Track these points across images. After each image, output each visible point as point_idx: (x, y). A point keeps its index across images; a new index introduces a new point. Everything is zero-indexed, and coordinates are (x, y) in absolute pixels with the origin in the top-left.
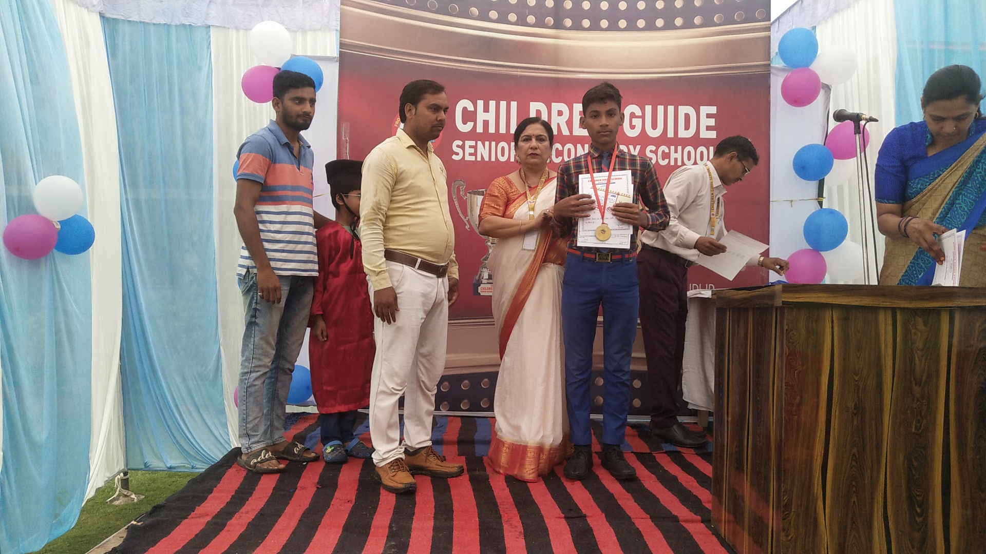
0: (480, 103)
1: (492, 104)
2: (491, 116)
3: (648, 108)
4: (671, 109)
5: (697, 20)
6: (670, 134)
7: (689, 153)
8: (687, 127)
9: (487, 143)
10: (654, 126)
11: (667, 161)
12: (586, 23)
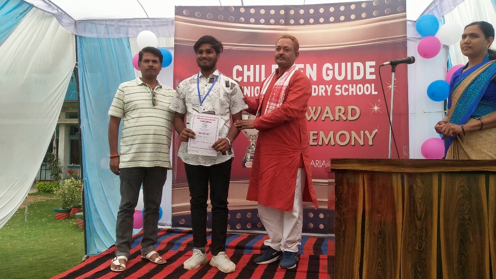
0: (246, 67)
1: (252, 67)
2: (251, 73)
3: (336, 65)
4: (349, 64)
5: (363, 15)
6: (349, 78)
7: (360, 88)
8: (358, 74)
9: (249, 87)
10: (340, 74)
11: (347, 93)
12: (302, 21)
